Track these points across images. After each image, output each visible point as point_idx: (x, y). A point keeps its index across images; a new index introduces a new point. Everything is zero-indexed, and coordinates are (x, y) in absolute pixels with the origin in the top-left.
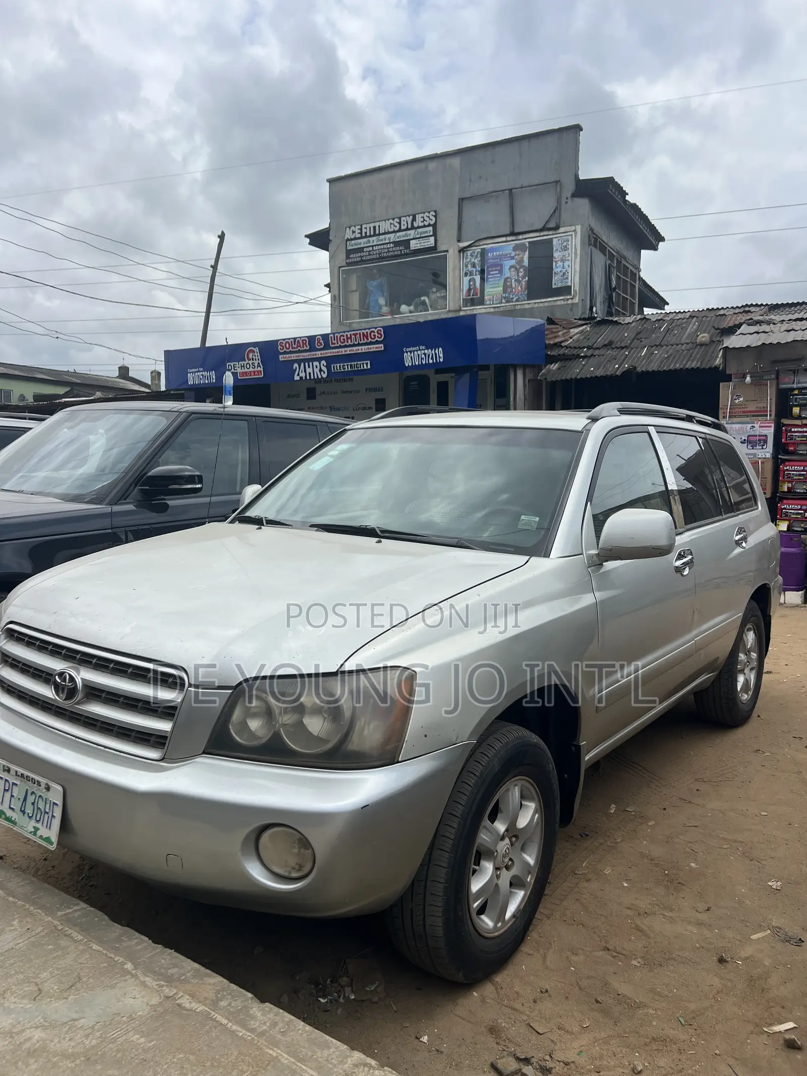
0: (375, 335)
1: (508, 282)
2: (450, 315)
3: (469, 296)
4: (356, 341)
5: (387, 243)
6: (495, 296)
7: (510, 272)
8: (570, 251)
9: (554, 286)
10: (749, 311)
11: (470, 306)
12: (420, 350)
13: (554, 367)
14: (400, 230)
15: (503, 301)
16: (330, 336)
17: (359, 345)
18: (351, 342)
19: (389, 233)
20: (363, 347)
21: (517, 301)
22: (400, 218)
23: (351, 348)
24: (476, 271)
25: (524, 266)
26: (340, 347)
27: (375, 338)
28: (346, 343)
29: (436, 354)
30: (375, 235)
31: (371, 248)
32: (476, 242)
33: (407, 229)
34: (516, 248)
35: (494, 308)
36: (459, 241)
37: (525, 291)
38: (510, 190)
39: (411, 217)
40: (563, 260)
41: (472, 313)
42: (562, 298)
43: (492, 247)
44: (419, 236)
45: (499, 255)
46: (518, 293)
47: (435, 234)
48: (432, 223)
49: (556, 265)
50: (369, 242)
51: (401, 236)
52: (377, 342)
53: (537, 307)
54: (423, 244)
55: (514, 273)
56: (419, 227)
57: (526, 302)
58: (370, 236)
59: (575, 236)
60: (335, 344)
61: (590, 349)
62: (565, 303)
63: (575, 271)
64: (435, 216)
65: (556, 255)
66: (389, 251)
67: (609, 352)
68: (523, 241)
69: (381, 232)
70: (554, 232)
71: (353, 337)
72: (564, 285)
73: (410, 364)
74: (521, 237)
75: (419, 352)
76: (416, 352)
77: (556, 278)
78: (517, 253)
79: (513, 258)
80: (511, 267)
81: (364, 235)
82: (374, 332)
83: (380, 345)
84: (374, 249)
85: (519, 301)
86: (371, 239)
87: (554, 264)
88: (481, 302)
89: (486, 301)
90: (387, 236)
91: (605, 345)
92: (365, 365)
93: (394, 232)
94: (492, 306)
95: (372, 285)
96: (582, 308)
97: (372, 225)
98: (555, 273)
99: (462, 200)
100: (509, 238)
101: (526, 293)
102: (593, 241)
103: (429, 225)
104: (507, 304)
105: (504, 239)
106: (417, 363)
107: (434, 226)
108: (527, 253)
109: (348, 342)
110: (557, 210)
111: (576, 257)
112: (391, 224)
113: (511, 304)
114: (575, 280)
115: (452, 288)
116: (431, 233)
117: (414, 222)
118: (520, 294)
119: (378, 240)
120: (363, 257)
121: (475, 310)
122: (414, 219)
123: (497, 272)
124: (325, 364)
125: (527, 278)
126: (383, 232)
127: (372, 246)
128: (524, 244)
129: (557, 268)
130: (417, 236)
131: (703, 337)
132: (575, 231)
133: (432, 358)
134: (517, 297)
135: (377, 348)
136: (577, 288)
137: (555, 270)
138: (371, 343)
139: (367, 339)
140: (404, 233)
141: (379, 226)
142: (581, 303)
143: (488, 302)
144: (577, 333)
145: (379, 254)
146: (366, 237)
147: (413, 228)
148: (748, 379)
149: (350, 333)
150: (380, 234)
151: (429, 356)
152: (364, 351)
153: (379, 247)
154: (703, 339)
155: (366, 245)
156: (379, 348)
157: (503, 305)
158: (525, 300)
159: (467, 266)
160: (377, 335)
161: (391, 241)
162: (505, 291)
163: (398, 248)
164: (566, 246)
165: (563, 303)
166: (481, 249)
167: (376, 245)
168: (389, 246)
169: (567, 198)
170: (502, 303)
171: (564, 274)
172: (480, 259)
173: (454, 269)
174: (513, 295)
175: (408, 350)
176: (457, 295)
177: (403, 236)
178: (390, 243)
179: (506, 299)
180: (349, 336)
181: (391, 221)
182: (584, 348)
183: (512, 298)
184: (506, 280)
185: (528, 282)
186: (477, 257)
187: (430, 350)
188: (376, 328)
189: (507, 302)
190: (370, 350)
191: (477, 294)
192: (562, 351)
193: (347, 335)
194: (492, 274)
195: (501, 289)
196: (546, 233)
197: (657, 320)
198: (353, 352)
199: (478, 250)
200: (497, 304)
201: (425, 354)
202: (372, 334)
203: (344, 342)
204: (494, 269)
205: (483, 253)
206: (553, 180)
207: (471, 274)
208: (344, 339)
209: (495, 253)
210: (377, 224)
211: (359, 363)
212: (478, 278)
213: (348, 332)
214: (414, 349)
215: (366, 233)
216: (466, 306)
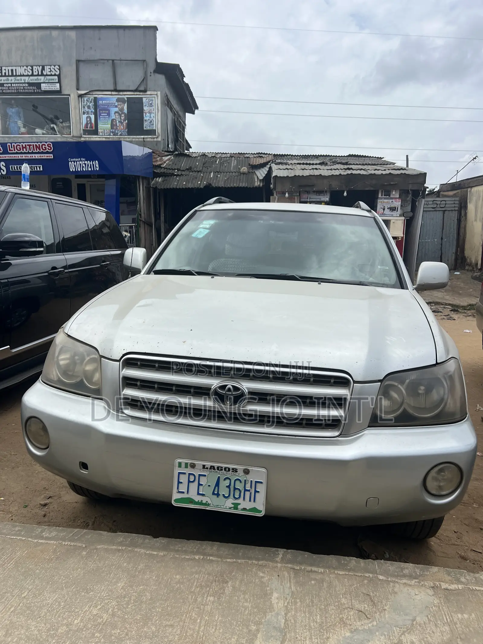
0: (45, 148)
1: (114, 122)
2: (75, 140)
3: (87, 128)
4: (30, 150)
5: (23, 83)
6: (105, 130)
7: (115, 115)
8: (154, 107)
9: (145, 129)
10: (262, 157)
11: (88, 135)
12: (81, 161)
13: (160, 180)
14: (32, 75)
15: (111, 134)
16: (8, 144)
17: (32, 153)
18: (26, 150)
19: (24, 76)
20: (36, 155)
21: (121, 135)
22: (32, 67)
23: (26, 155)
24: (91, 112)
25: (125, 113)
26: (17, 153)
27: (46, 149)
28: (22, 151)
29: (93, 165)
30: (12, 75)
31: (10, 85)
32: (90, 92)
33: (38, 75)
34: (118, 100)
35: (106, 138)
36: (78, 89)
37: (126, 129)
38: (113, 61)
39: (41, 67)
40: (150, 113)
41: (90, 140)
42: (150, 136)
43: (102, 97)
44: (47, 81)
45: (107, 103)
46: (121, 130)
47: (59, 82)
48: (57, 73)
49: (145, 115)
50: (8, 80)
51: (33, 80)
52: (47, 153)
53: (135, 141)
54: (51, 87)
55: (118, 117)
56: (47, 75)
57: (127, 137)
58: (9, 76)
59: (157, 99)
60: (12, 150)
61: (179, 171)
62: (153, 140)
63: (158, 121)
64: (59, 69)
65: (145, 108)
66: (24, 89)
67: (191, 173)
68: (123, 96)
69: (17, 74)
70: (143, 94)
71: (28, 147)
72: (151, 128)
73: (74, 170)
74: (121, 93)
75: (81, 162)
76: (78, 162)
77: (146, 124)
78: (119, 103)
79: (116, 106)
80: (116, 112)
81: (3, 74)
82: (45, 145)
83: (50, 155)
84: (13, 85)
85: (122, 135)
86: (10, 78)
87: (144, 114)
88: (95, 132)
89: (100, 133)
90: (23, 78)
91: (187, 169)
92: (38, 168)
93: (28, 75)
94: (103, 137)
95: (12, 111)
96: (163, 145)
97: (10, 68)
98: (145, 120)
99: (78, 61)
100: (113, 93)
101: (127, 130)
102: (167, 103)
103: (55, 75)
104: (114, 137)
105: (110, 93)
106: (79, 170)
107: (59, 76)
108: (126, 104)
109: (23, 150)
110: (144, 80)
111: (158, 112)
112: (25, 69)
113: (117, 137)
114: (158, 126)
115: (74, 121)
116: (57, 81)
117: (44, 71)
118: (122, 131)
119: (15, 80)
120: (4, 90)
121: (92, 138)
122: (43, 69)
123: (106, 114)
124: (4, 165)
125: (127, 121)
126: (19, 74)
127: (11, 84)
128: (124, 99)
129: (146, 117)
130: (46, 81)
131: (244, 169)
132: (157, 95)
133: (91, 167)
134: (120, 133)
135: (47, 156)
136: (160, 131)
137: (145, 118)
138: (42, 153)
139: (40, 150)
140: (36, 78)
141: (16, 70)
142: (162, 142)
143: (101, 134)
144: (167, 160)
145: (17, 90)
146: (5, 76)
147: (42, 75)
148: (287, 195)
149: (25, 144)
150: (16, 76)
151: (88, 165)
152: (37, 158)
153: (17, 85)
154: (244, 170)
155: (5, 82)
156: (49, 156)
157: (111, 137)
158: (126, 135)
159: (84, 107)
160: (47, 147)
161: (26, 82)
162: (112, 128)
163: (31, 88)
164: (151, 104)
165: (151, 140)
166: (94, 97)
167: (14, 83)
168: (24, 85)
169: (151, 73)
170: (110, 135)
171: (151, 121)
172: (93, 104)
173: (75, 108)
174: (118, 131)
175: (72, 160)
176: (78, 126)
177: (36, 80)
178: (25, 83)
179: (113, 133)
180: (24, 146)
181: (25, 67)
182: (175, 169)
183: (118, 133)
184: (112, 120)
185: (128, 124)
186: (91, 102)
187: (89, 162)
188: (46, 142)
189: (114, 135)
190: (42, 158)
191: (92, 128)
192: (162, 170)
193: (22, 145)
194: (103, 116)
195: (110, 126)
196: (138, 93)
197: (212, 157)
198: (28, 158)
199: (92, 97)
200: (107, 136)
201: (85, 164)
202: (44, 146)
203: (20, 150)
204: (104, 112)
205: (96, 100)
206: (141, 59)
207: (88, 113)
208: (20, 148)
209: (104, 102)
210: (14, 68)
211: (33, 166)
212: (93, 117)
213: (24, 143)
214: (77, 160)
215: (5, 73)
216: (85, 135)
